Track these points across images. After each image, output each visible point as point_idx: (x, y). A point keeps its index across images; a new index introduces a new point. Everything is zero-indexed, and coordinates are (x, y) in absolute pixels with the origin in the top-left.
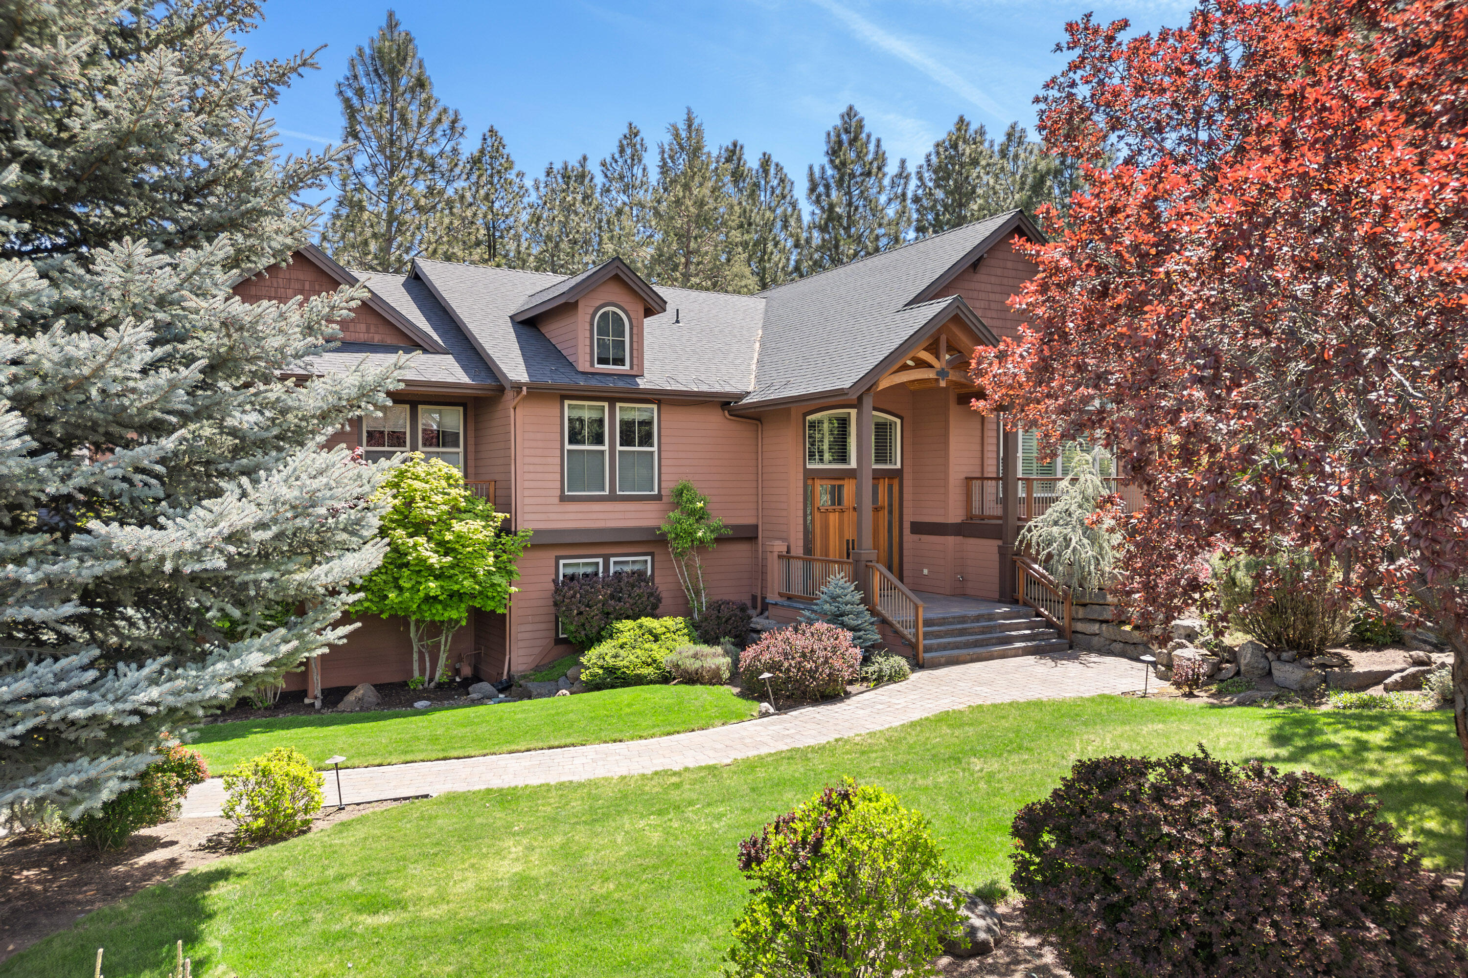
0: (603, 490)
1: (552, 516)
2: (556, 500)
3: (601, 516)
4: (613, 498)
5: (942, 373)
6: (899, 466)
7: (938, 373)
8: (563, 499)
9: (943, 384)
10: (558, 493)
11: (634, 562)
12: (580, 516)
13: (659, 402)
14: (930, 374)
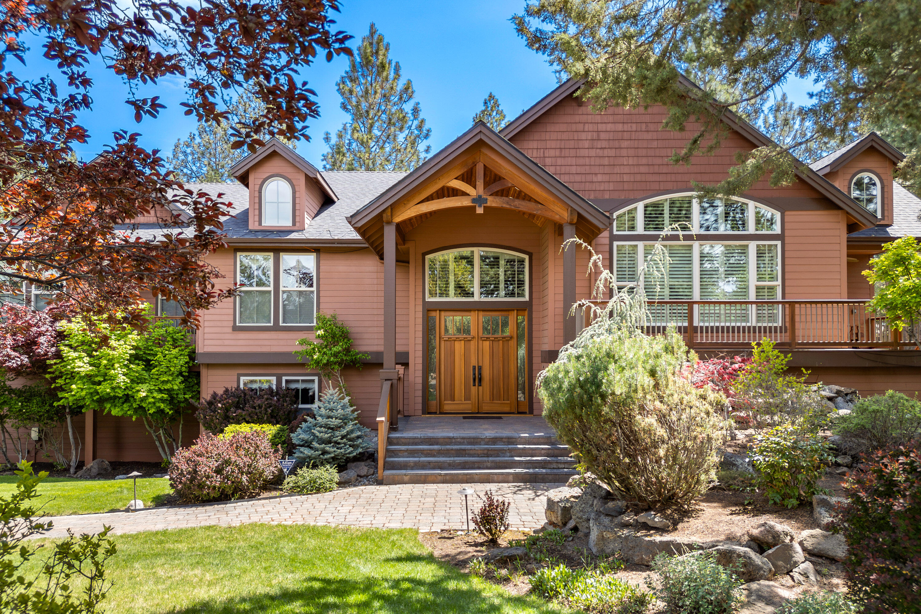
0: (270, 322)
1: (227, 342)
2: (230, 330)
3: (266, 343)
4: (276, 328)
5: (479, 200)
6: (527, 298)
7: (474, 201)
8: (235, 328)
9: (480, 211)
10: (231, 324)
11: (303, 381)
12: (251, 342)
13: (317, 251)
14: (465, 202)
